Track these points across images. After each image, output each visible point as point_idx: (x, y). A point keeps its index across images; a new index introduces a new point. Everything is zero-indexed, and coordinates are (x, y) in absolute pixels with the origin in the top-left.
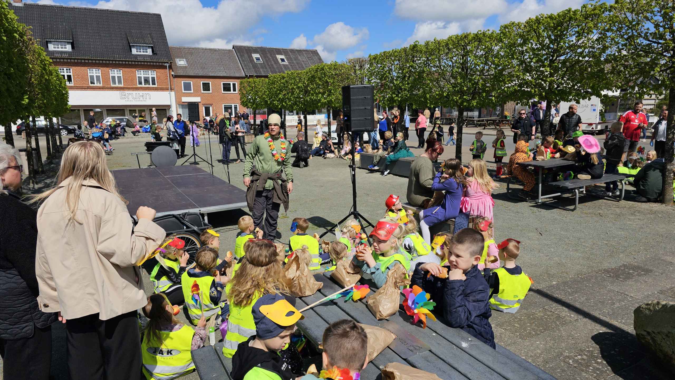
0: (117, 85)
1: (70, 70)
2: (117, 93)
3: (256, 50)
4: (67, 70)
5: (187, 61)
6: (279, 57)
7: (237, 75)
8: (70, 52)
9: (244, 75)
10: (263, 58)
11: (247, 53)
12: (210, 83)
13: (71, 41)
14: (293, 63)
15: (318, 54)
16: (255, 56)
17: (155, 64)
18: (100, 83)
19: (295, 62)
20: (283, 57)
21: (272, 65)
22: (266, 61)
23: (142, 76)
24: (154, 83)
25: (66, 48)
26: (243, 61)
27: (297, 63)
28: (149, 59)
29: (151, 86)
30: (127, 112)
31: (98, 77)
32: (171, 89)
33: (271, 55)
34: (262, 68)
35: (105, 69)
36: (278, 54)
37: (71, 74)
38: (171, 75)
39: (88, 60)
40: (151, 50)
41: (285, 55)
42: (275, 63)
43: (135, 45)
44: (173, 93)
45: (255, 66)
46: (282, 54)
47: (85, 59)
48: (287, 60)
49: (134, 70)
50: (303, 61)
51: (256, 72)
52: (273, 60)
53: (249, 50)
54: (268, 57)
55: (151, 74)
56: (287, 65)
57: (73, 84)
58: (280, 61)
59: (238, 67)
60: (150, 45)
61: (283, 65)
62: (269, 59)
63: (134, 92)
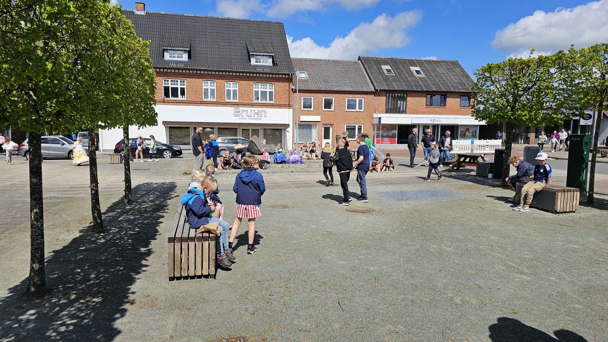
0: (232, 100)
1: (184, 82)
2: (231, 109)
3: (386, 62)
4: (181, 81)
5: (308, 74)
6: (413, 69)
7: (365, 90)
8: (186, 62)
9: (373, 90)
10: (395, 70)
11: (376, 65)
12: (333, 99)
13: (189, 49)
14: (431, 75)
15: (459, 65)
16: (385, 68)
17: (274, 76)
18: (214, 98)
19: (433, 74)
20: (418, 69)
21: (406, 78)
22: (399, 73)
23: (260, 90)
24: (271, 99)
25: (182, 57)
26: (372, 73)
27: (436, 76)
28: (268, 71)
29: (268, 102)
30: (239, 132)
31: (213, 91)
32: (289, 106)
33: (404, 67)
34: (395, 80)
35: (220, 81)
36: (412, 66)
37: (185, 87)
38: (291, 90)
39: (204, 70)
40: (271, 60)
41: (421, 67)
42: (410, 76)
43: (255, 54)
44: (291, 110)
45: (386, 79)
46: (417, 66)
47: (200, 70)
48: (423, 73)
49: (251, 83)
50: (443, 73)
51: (388, 85)
52: (407, 72)
53: (379, 62)
54: (400, 69)
55: (269, 88)
56: (423, 78)
57: (186, 98)
58: (415, 73)
59: (366, 81)
60: (271, 54)
61: (419, 78)
62: (402, 71)
63: (249, 109)
